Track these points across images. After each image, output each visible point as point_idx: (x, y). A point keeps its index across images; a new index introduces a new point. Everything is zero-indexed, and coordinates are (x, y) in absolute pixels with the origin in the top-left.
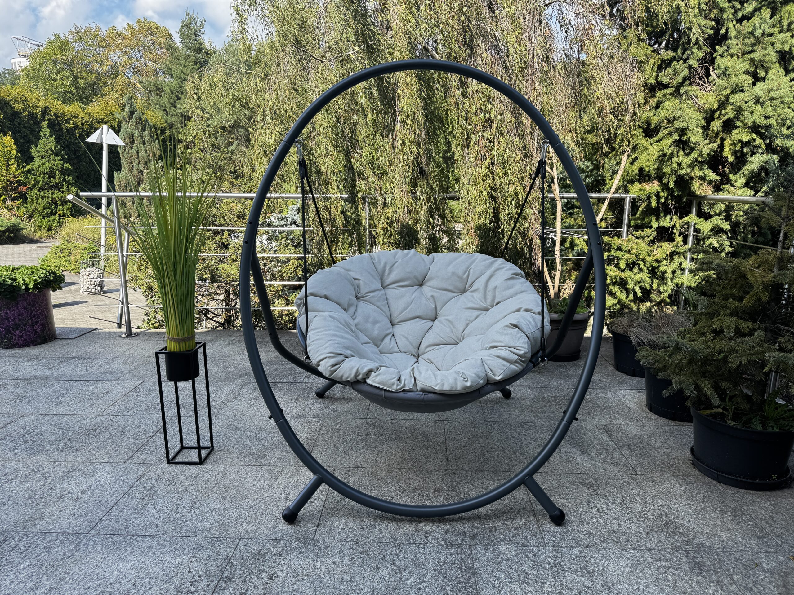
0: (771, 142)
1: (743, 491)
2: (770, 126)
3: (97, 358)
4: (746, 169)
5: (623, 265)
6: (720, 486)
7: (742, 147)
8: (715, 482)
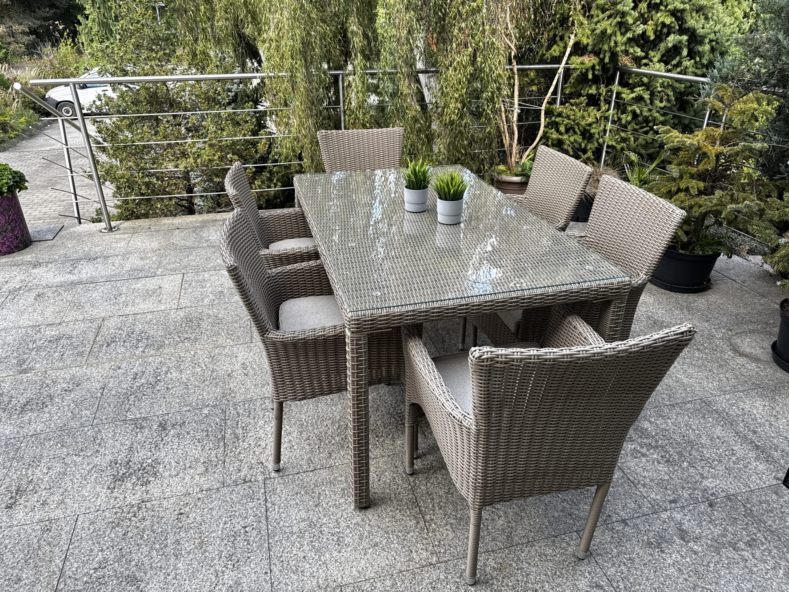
0: (682, 22)
1: (686, 295)
2: (683, 11)
3: (106, 258)
4: (662, 46)
5: (562, 129)
6: (673, 294)
7: (662, 28)
8: (668, 292)
